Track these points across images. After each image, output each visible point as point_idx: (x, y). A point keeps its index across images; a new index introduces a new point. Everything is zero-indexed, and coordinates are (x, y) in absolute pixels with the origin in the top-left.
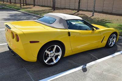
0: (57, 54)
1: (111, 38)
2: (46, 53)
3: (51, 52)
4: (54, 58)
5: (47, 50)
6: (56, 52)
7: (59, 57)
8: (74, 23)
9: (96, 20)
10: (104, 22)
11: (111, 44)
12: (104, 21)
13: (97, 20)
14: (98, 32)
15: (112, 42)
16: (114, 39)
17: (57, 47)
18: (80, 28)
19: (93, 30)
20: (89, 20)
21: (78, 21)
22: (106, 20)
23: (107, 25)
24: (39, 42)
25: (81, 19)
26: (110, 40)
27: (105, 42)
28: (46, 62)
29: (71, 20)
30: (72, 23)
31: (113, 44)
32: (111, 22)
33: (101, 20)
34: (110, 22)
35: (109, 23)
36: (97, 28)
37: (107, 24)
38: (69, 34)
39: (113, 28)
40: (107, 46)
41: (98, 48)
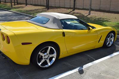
0: (51, 56)
1: (108, 38)
2: (39, 55)
3: (45, 53)
4: (48, 61)
5: (41, 52)
6: (50, 53)
7: (54, 59)
8: (69, 23)
9: (93, 19)
10: (102, 21)
11: (109, 44)
13: (94, 18)
14: (95, 31)
15: (110, 42)
16: (111, 39)
17: (51, 48)
18: (75, 28)
19: (89, 29)
21: (73, 21)
22: (104, 19)
23: (104, 24)
24: (31, 43)
25: (76, 18)
26: (107, 40)
27: (102, 42)
28: (40, 64)
29: (65, 20)
30: (67, 22)
31: (111, 43)
32: (109, 20)
33: (98, 19)
34: (107, 21)
35: (106, 22)
36: (93, 28)
38: (64, 34)
39: (111, 26)
40: (105, 46)
41: (95, 48)
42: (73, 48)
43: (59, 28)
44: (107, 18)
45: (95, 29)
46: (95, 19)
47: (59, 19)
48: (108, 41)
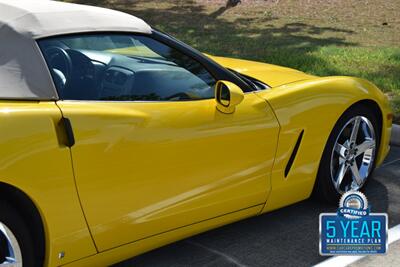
9: (255, 31)
10: (305, 44)
11: (349, 178)
12: (304, 33)
13: (263, 26)
15: (354, 168)
20: (209, 32)
22: (317, 30)
23: (322, 62)
26: (337, 155)
27: (307, 170)
30: (90, 55)
31: (359, 176)
32: (349, 38)
33: (284, 29)
34: (339, 42)
35: (333, 47)
36: (249, 84)
37: (322, 52)
38: (65, 129)
39: (359, 75)
41: (269, 208)
42: (133, 215)
43: (32, 95)
44: (339, 26)
45: (260, 92)
46: (265, 32)
47: (30, 34)
48: (341, 160)
